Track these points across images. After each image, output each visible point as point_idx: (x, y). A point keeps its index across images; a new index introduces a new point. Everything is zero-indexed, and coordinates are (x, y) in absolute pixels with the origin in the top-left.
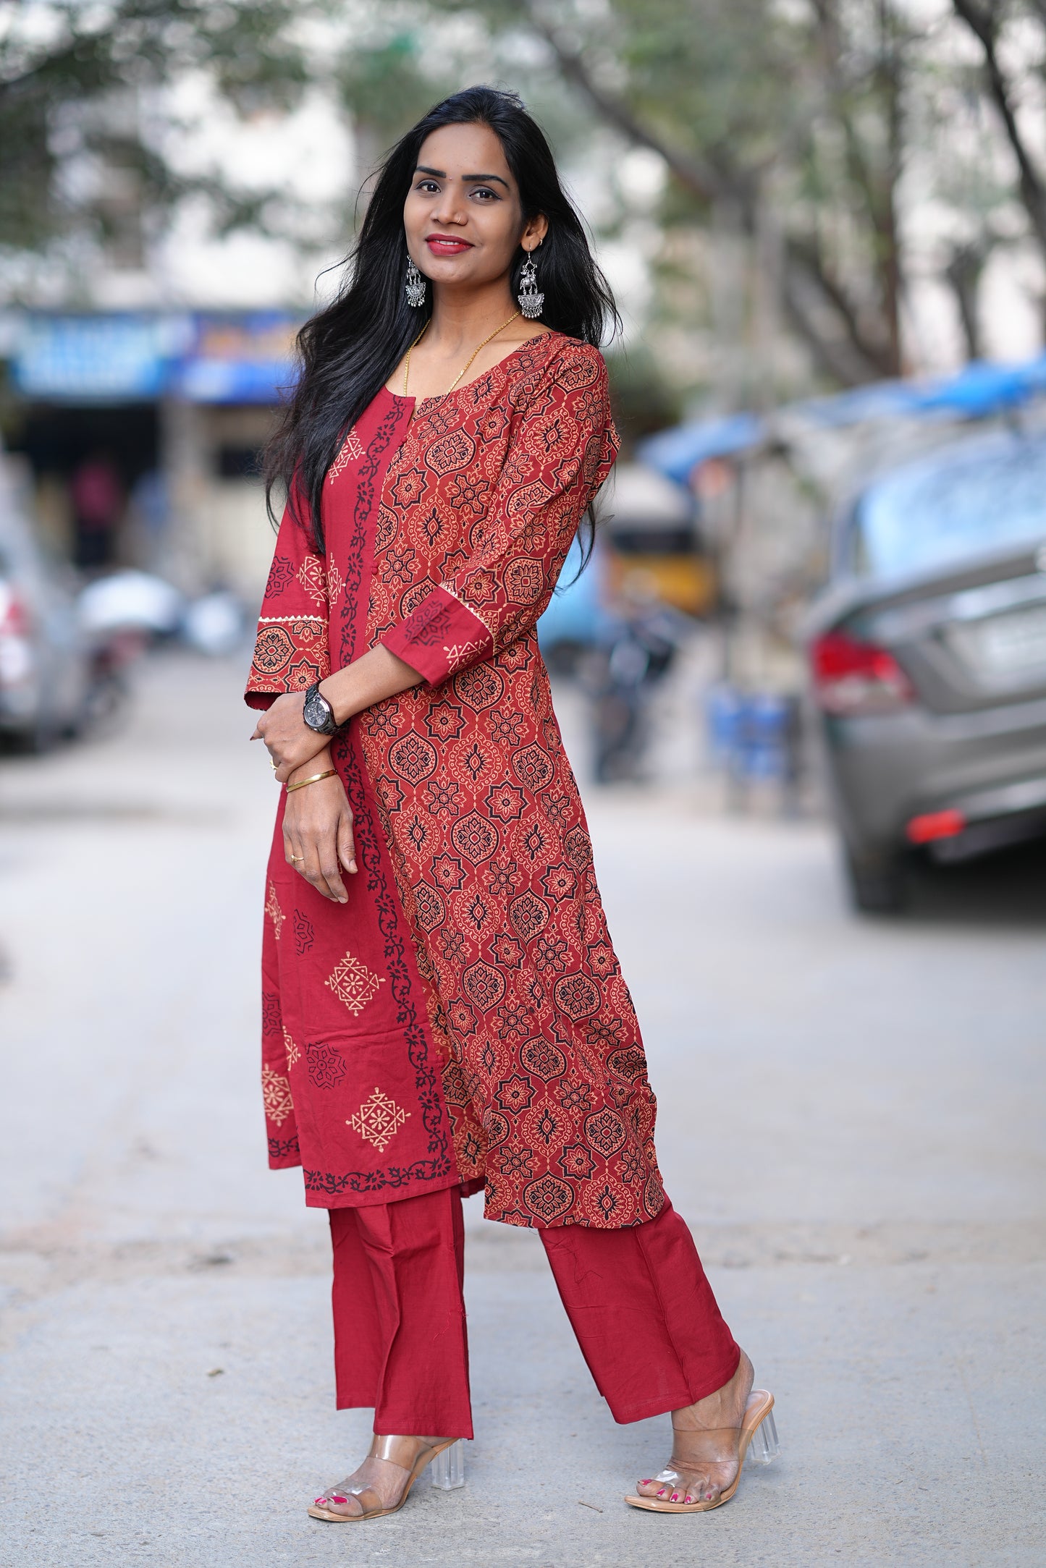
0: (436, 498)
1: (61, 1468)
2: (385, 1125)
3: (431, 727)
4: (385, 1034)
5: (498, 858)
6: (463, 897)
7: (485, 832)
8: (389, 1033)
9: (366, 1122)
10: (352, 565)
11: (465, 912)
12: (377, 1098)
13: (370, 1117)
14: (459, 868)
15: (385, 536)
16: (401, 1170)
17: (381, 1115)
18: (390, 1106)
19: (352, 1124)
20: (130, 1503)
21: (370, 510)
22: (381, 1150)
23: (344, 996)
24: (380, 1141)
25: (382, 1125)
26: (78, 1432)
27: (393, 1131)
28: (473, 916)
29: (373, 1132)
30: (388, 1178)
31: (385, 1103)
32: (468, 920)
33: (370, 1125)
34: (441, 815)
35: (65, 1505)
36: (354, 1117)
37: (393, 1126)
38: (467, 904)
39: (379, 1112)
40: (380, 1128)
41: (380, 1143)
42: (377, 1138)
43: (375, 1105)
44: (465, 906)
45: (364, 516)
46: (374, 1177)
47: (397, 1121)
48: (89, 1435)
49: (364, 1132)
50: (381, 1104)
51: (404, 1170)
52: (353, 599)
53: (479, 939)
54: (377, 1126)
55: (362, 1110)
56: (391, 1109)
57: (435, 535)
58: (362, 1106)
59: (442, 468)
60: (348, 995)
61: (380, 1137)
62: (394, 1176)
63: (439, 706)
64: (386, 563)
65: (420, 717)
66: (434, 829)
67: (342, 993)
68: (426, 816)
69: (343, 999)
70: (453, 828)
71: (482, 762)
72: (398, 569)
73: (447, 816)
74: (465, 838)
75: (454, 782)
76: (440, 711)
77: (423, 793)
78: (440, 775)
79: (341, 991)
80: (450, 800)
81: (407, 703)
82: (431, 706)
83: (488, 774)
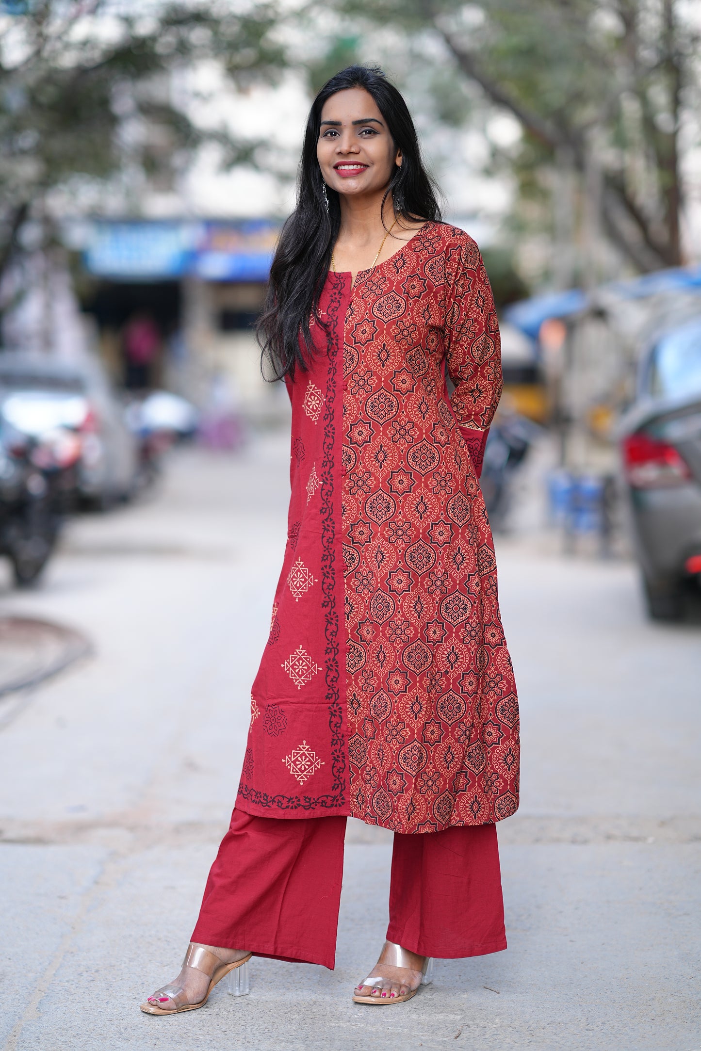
0: (384, 337)
2: (307, 767)
3: (392, 486)
4: (316, 705)
5: (435, 570)
6: (410, 596)
7: (427, 553)
8: (319, 705)
9: (294, 762)
10: (329, 386)
11: (412, 607)
12: (304, 748)
13: (297, 760)
14: (409, 578)
15: (350, 364)
16: (312, 799)
17: (305, 760)
18: (312, 755)
19: (285, 763)
21: (337, 349)
22: (302, 784)
24: (302, 777)
25: (305, 767)
27: (312, 773)
28: (416, 610)
29: (298, 770)
30: (303, 803)
31: (309, 752)
32: (413, 612)
33: (296, 765)
34: (397, 543)
36: (287, 757)
37: (312, 770)
38: (413, 602)
39: (304, 757)
40: (303, 769)
41: (301, 779)
42: (300, 775)
43: (302, 752)
44: (411, 603)
45: (334, 353)
46: (293, 800)
47: (316, 766)
49: (292, 769)
50: (306, 752)
51: (314, 799)
52: (331, 408)
53: (419, 625)
54: (301, 767)
55: (293, 754)
56: (312, 757)
57: (386, 360)
58: (293, 751)
59: (386, 318)
60: (296, 675)
61: (302, 775)
62: (306, 802)
63: (397, 472)
64: (353, 382)
65: (384, 480)
66: (392, 553)
67: (292, 673)
68: (386, 545)
69: (293, 676)
70: (406, 551)
71: (426, 507)
72: (362, 385)
73: (402, 543)
74: (414, 557)
75: (408, 521)
76: (398, 475)
77: (385, 530)
78: (398, 517)
79: (291, 671)
80: (404, 533)
81: (376, 471)
82: (392, 472)
83: (430, 515)
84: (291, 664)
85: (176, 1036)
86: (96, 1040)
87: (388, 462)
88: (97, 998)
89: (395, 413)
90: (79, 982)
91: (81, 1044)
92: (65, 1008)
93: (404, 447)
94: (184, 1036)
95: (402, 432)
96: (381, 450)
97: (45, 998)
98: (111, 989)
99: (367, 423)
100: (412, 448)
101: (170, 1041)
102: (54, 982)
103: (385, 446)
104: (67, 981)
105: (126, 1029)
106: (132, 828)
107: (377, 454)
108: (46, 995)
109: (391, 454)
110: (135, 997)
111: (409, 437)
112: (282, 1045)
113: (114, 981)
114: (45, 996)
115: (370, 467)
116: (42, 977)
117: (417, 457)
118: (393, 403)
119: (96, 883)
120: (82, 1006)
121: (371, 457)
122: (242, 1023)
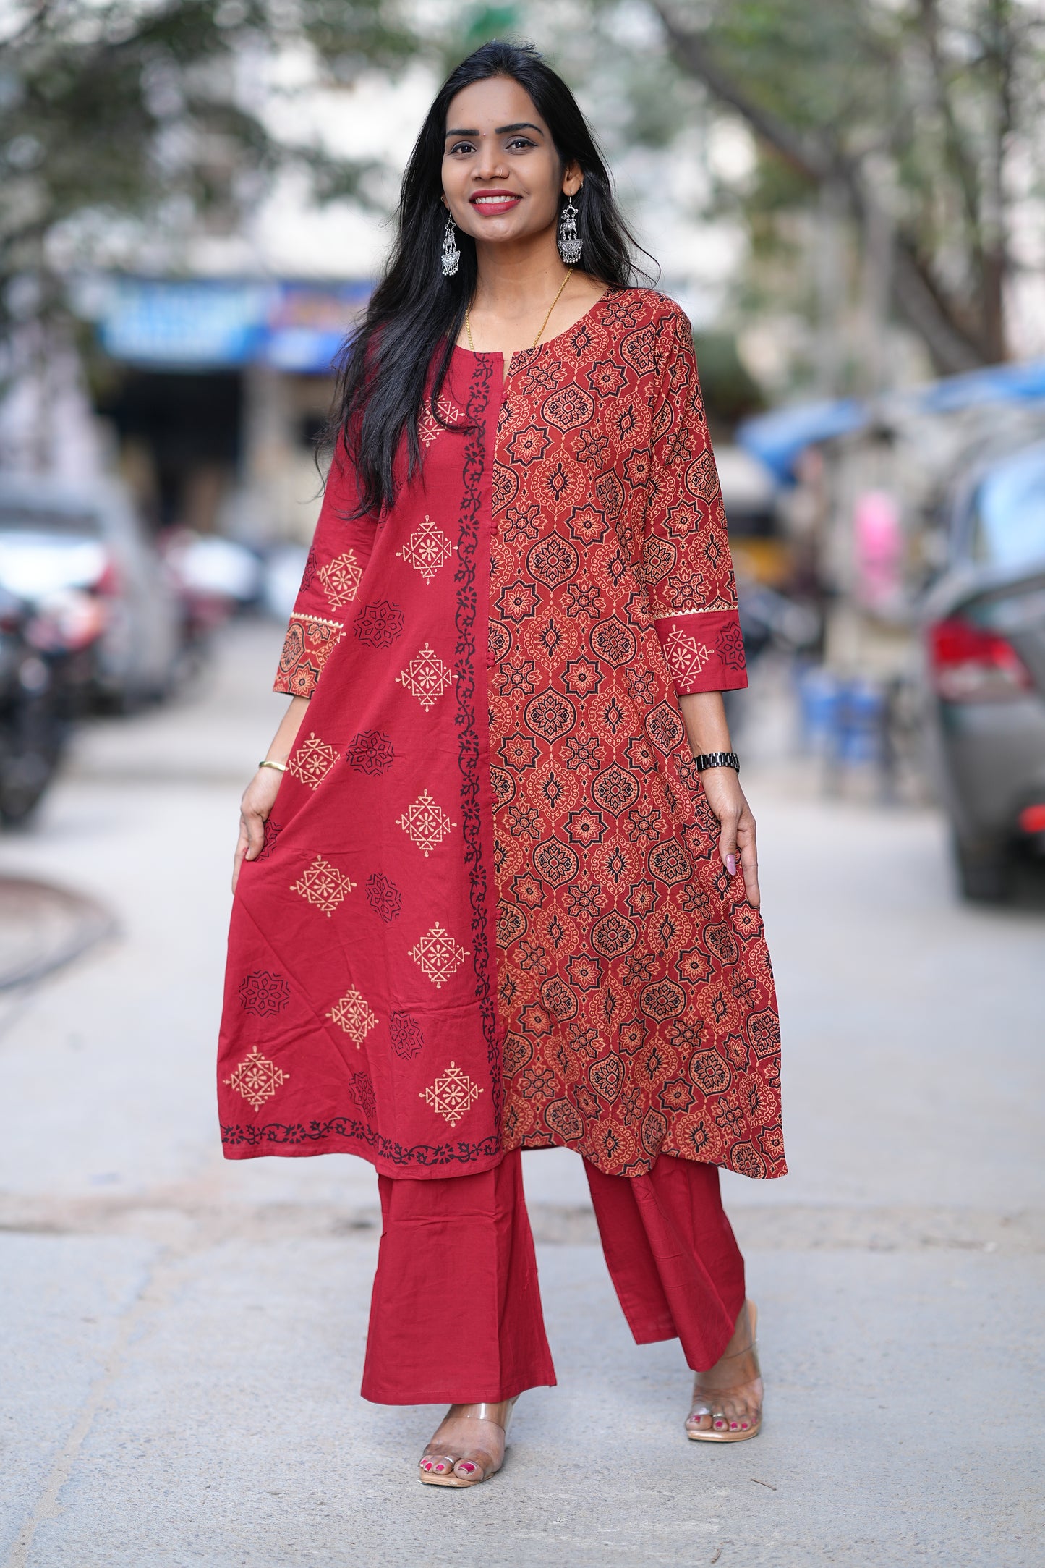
0: (561, 453)
1: (230, 1425)
2: (459, 1100)
3: (568, 684)
4: (465, 1007)
5: (639, 807)
6: (603, 849)
7: (625, 783)
8: (468, 1007)
9: (440, 1095)
10: (465, 527)
11: (604, 865)
12: (453, 1073)
13: (444, 1092)
14: (600, 822)
15: (503, 494)
16: (471, 1145)
17: (455, 1090)
18: (465, 1081)
19: (425, 1097)
20: (302, 1463)
21: (483, 470)
22: (453, 1125)
23: (427, 967)
24: (453, 1116)
25: (456, 1100)
26: (242, 1391)
27: (467, 1107)
28: (612, 869)
29: (446, 1106)
30: (457, 1152)
31: (460, 1078)
32: (606, 873)
33: (443, 1100)
34: (580, 770)
35: (238, 1462)
36: (427, 1090)
37: (466, 1102)
38: (607, 857)
39: (453, 1086)
40: (454, 1103)
41: (452, 1119)
42: (450, 1113)
43: (449, 1079)
44: (604, 859)
45: (476, 477)
46: (443, 1150)
47: (471, 1097)
48: (253, 1393)
49: (437, 1106)
50: (456, 1079)
51: (474, 1145)
52: (470, 562)
53: (616, 892)
54: (451, 1101)
55: (436, 1084)
56: (466, 1084)
57: (561, 489)
58: (437, 1080)
59: (565, 424)
60: (432, 967)
61: (453, 1113)
62: (462, 1151)
63: (577, 663)
64: (507, 522)
65: (556, 674)
66: (572, 785)
67: (425, 964)
68: (564, 772)
69: (427, 970)
70: (594, 782)
71: (620, 715)
72: (522, 526)
73: (587, 770)
74: (606, 791)
75: (594, 737)
76: (578, 667)
77: (560, 749)
78: (579, 731)
79: (424, 962)
80: (590, 754)
81: (542, 660)
82: (569, 663)
83: (626, 727)
84: (423, 951)
86: (152, 1554)
87: (562, 646)
89: (572, 572)
91: (128, 1560)
93: (587, 624)
95: (583, 602)
96: (551, 628)
99: (529, 586)
100: (598, 627)
102: (81, 1457)
103: (557, 622)
104: (102, 1456)
106: (192, 1212)
107: (545, 634)
109: (567, 635)
111: (593, 608)
114: (68, 1480)
115: (533, 654)
117: (605, 640)
118: (569, 556)
119: (140, 1297)
120: (127, 1497)
121: (535, 639)
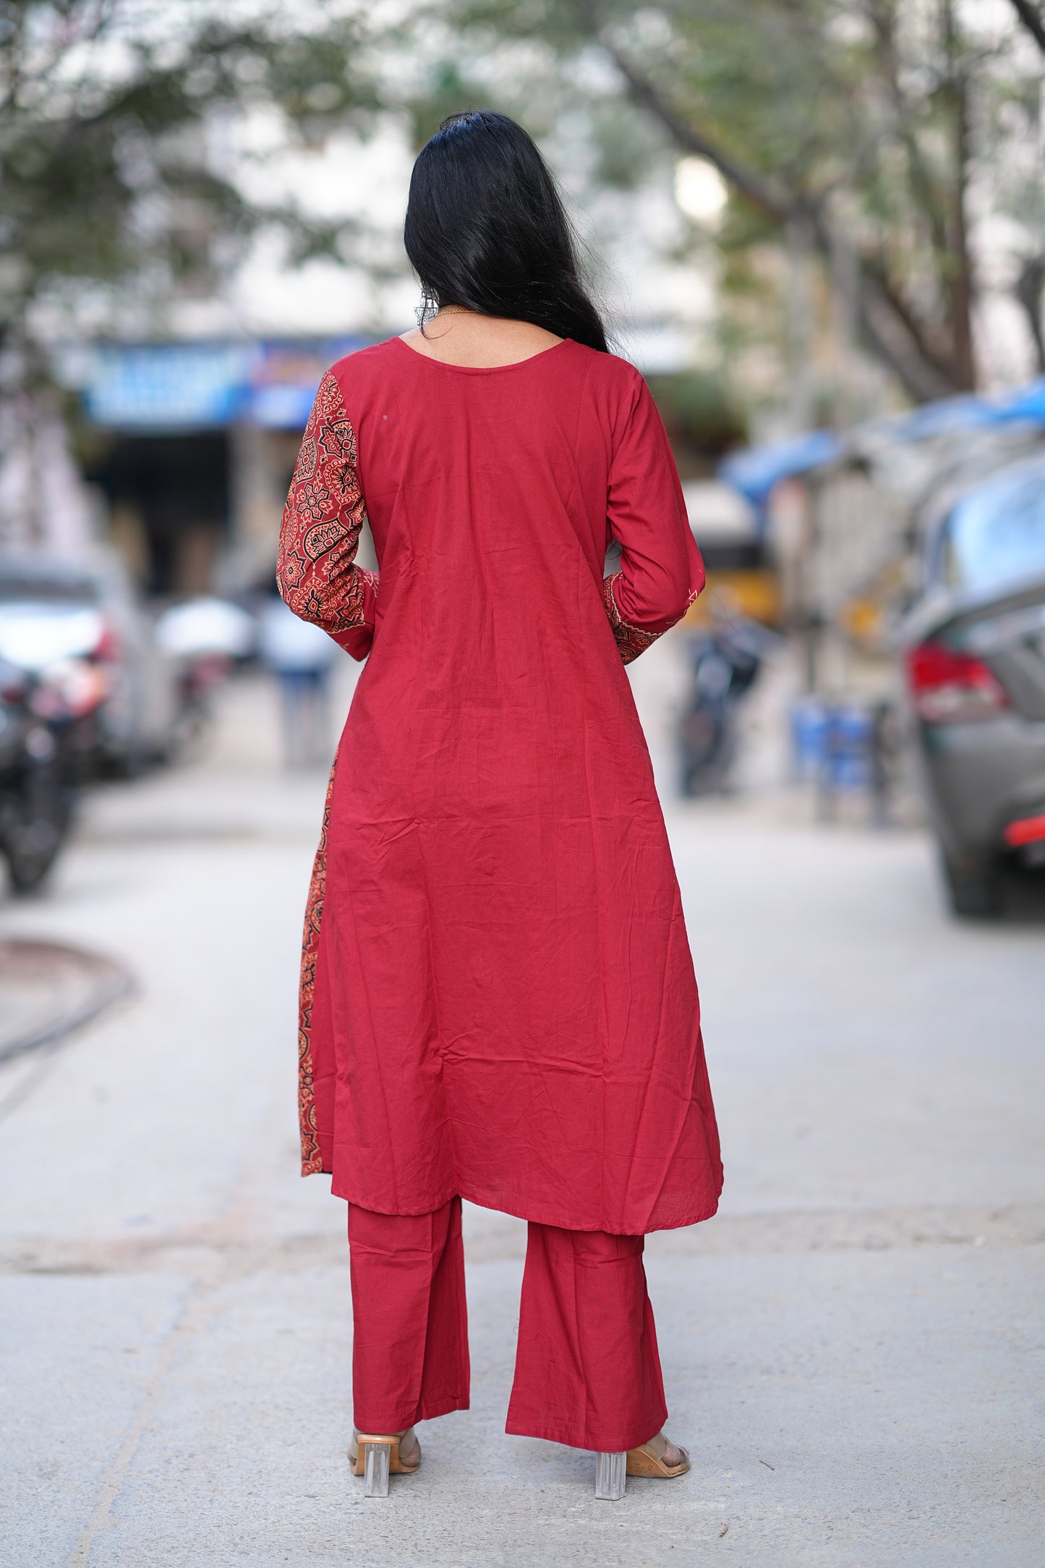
85: (315, 1545)
88: (195, 1494)
90: (167, 1472)
92: (150, 1511)
94: (327, 1545)
97: (119, 1496)
98: (214, 1481)
101: (308, 1553)
102: (130, 1474)
105: (242, 1537)
106: (220, 1248)
108: (121, 1492)
110: (250, 1491)
112: (471, 1553)
113: (218, 1469)
116: (112, 1467)
120: (175, 1507)
122: (410, 1524)
